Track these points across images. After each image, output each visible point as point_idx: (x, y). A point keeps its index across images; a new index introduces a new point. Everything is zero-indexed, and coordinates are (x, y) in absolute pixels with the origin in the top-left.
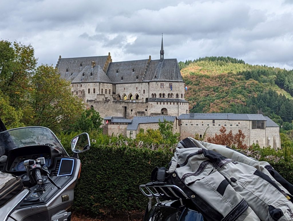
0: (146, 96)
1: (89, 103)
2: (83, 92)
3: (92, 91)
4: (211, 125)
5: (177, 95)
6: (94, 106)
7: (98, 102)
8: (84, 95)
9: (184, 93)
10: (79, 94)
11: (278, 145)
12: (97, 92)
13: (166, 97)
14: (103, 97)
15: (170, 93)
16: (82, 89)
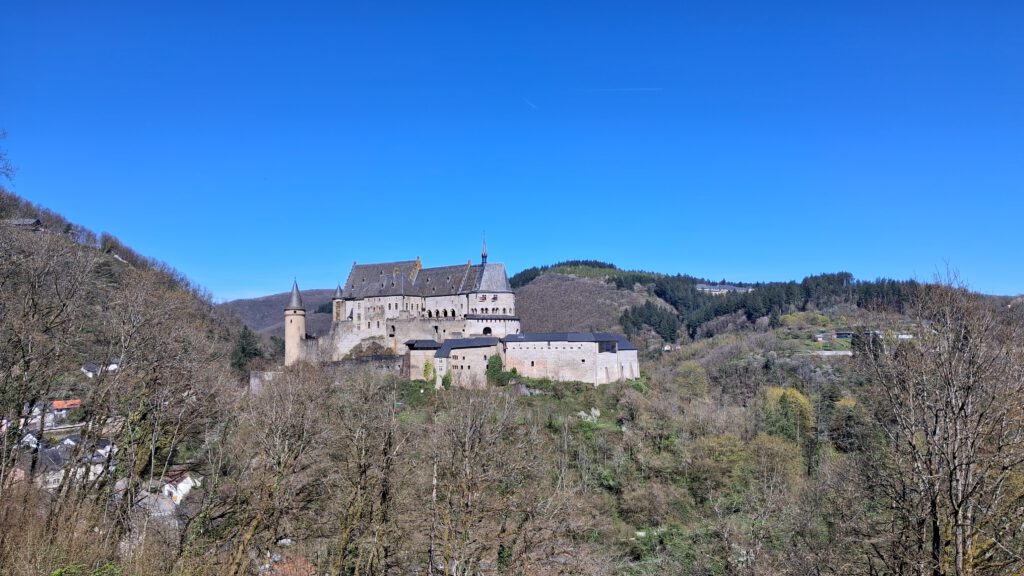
0: (465, 311)
1: (389, 322)
2: (382, 308)
3: (393, 306)
4: (545, 349)
5: (504, 310)
6: (396, 326)
7: (400, 321)
8: (383, 312)
9: (513, 307)
10: (378, 310)
11: (637, 374)
12: (400, 308)
13: (490, 312)
14: (407, 314)
15: (495, 307)
16: (380, 304)
